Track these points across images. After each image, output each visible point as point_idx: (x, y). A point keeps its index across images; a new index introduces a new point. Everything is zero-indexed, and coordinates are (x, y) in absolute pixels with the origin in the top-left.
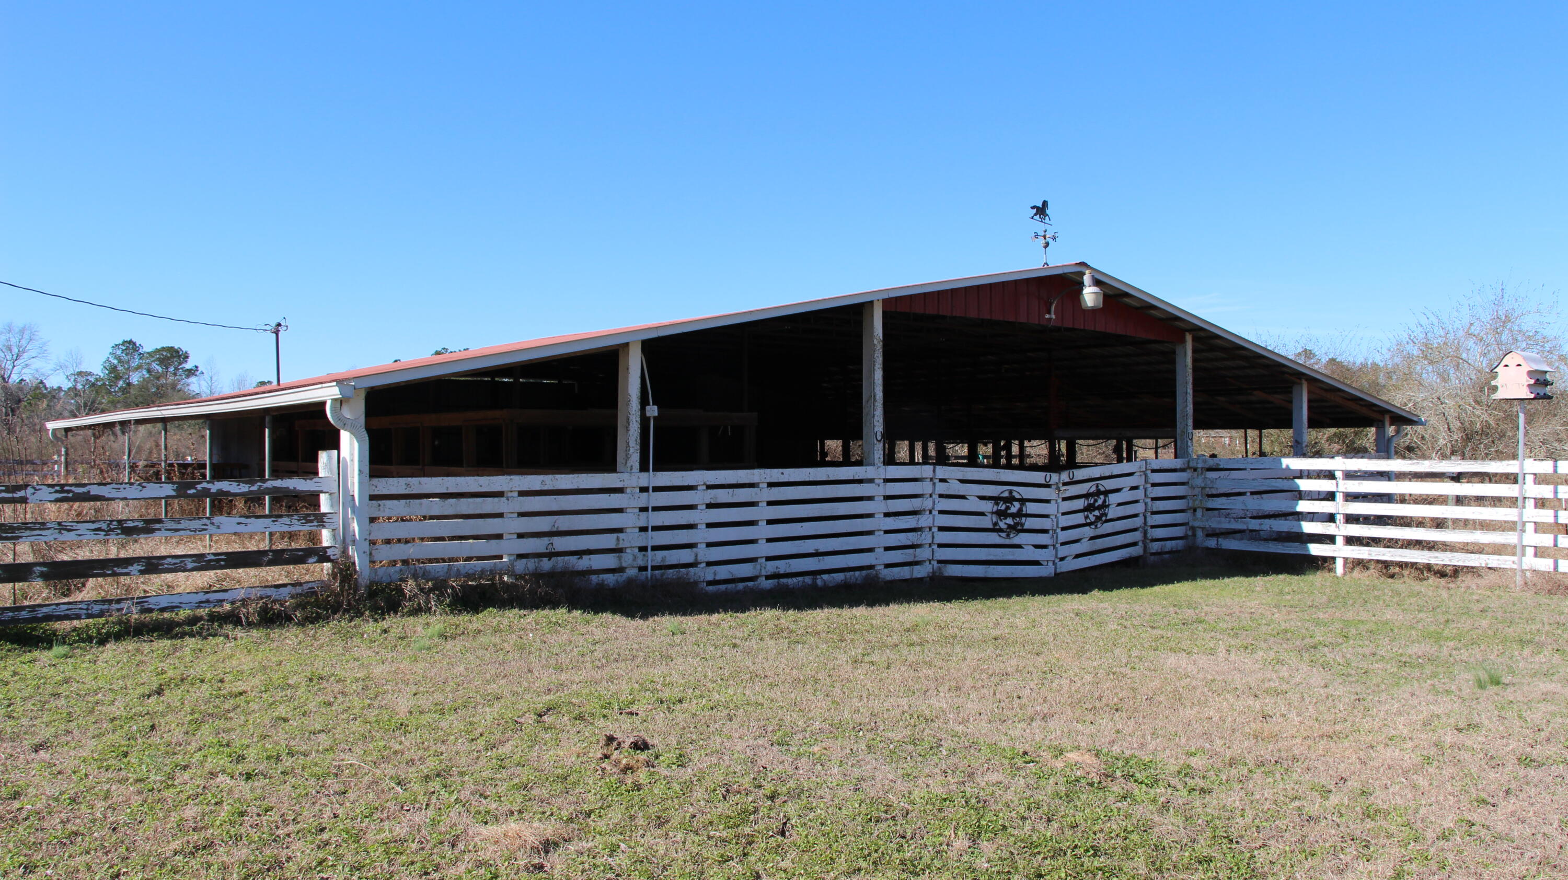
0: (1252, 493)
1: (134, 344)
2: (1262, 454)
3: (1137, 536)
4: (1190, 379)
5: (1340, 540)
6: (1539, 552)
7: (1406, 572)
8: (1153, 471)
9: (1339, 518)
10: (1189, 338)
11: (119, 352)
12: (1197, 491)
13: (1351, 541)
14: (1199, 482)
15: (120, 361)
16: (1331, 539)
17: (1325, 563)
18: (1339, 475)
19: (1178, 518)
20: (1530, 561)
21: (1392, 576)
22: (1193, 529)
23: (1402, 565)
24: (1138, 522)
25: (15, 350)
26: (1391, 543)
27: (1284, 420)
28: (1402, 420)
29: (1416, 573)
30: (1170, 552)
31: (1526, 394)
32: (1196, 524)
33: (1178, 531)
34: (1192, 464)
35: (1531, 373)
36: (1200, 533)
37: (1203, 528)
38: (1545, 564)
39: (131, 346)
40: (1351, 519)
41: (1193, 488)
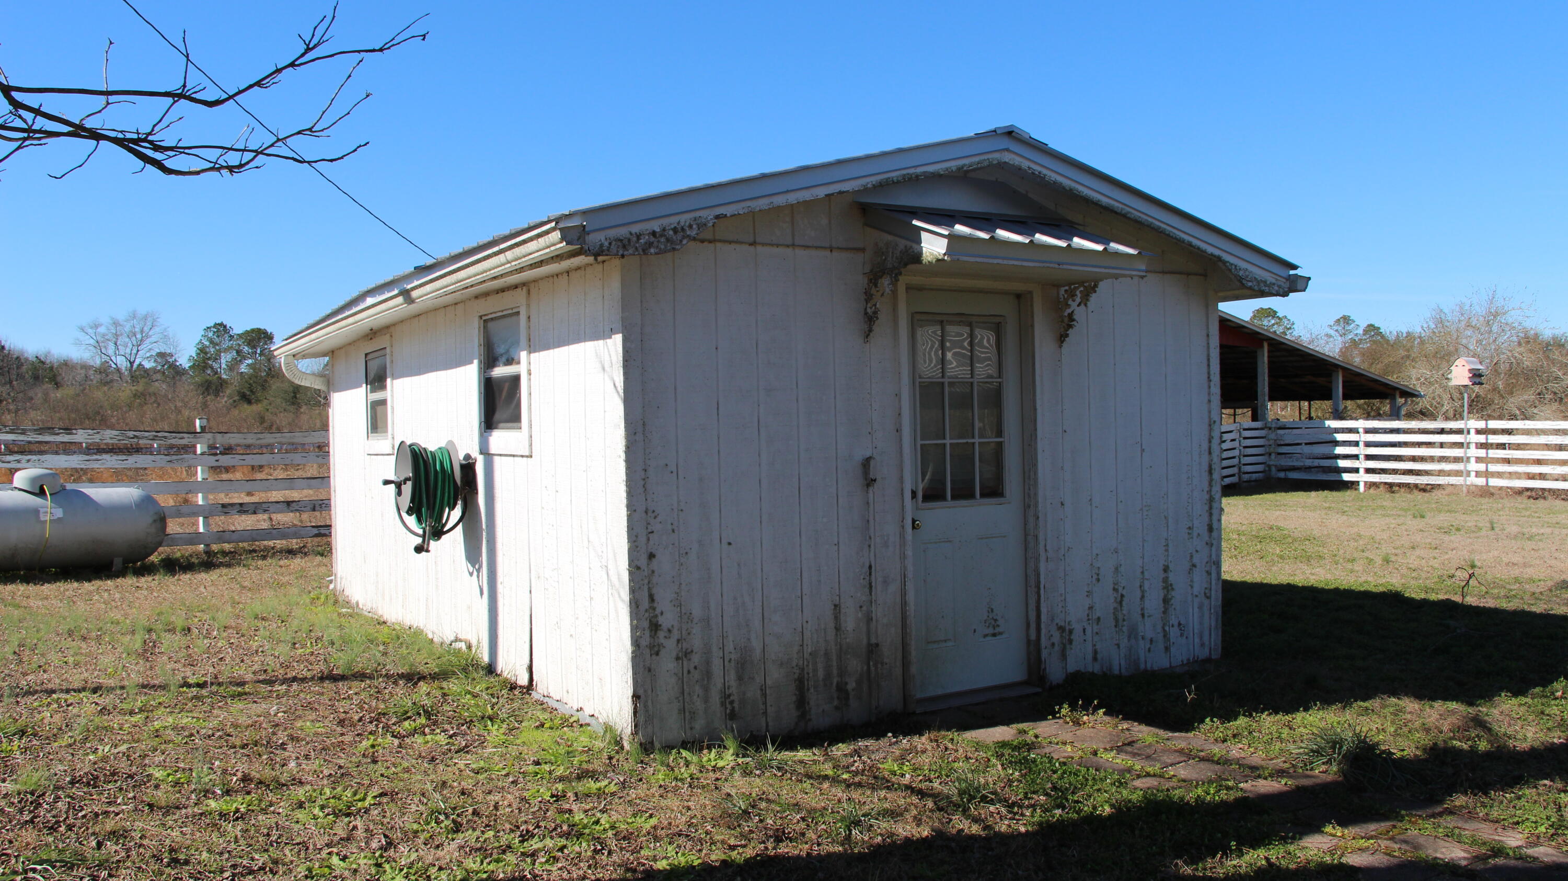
0: (1306, 444)
1: (225, 327)
2: (1310, 418)
3: (1235, 470)
4: (1266, 371)
5: (1362, 471)
6: (1478, 474)
7: (1402, 490)
8: (1245, 430)
9: (1362, 457)
10: (1266, 345)
11: (211, 334)
12: (1271, 442)
13: (1369, 471)
14: (1272, 436)
15: (211, 342)
16: (1356, 470)
17: (1353, 485)
18: (1361, 430)
19: (1260, 459)
20: (1473, 480)
21: (1393, 492)
22: (1269, 466)
23: (1400, 485)
24: (1235, 461)
25: (139, 336)
26: (1395, 472)
27: (1326, 395)
28: (1408, 394)
29: (1407, 490)
30: (1256, 481)
31: (1467, 382)
32: (1271, 463)
33: (1260, 468)
34: (1269, 425)
35: (1470, 371)
36: (1273, 469)
37: (1276, 466)
38: (1481, 481)
39: (221, 329)
40: (1369, 457)
41: (1268, 440)
